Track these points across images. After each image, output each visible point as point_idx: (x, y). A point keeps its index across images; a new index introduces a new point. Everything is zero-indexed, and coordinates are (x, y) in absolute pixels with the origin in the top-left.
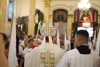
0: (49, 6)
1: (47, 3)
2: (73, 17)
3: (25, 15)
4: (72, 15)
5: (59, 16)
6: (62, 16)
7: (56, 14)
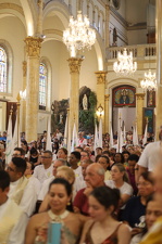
1: (101, 77)
2: (145, 98)
3: (66, 98)
5: (122, 97)
6: (128, 97)
7: (118, 94)
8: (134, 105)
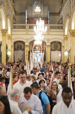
0: (11, 39)
1: (9, 37)
4: (28, 46)
5: (18, 46)
6: (21, 46)
7: (16, 44)
8: (24, 50)
